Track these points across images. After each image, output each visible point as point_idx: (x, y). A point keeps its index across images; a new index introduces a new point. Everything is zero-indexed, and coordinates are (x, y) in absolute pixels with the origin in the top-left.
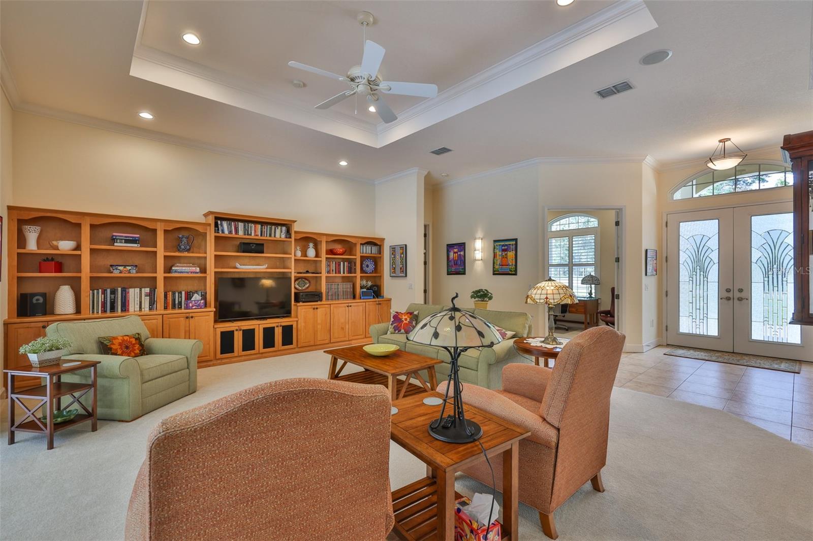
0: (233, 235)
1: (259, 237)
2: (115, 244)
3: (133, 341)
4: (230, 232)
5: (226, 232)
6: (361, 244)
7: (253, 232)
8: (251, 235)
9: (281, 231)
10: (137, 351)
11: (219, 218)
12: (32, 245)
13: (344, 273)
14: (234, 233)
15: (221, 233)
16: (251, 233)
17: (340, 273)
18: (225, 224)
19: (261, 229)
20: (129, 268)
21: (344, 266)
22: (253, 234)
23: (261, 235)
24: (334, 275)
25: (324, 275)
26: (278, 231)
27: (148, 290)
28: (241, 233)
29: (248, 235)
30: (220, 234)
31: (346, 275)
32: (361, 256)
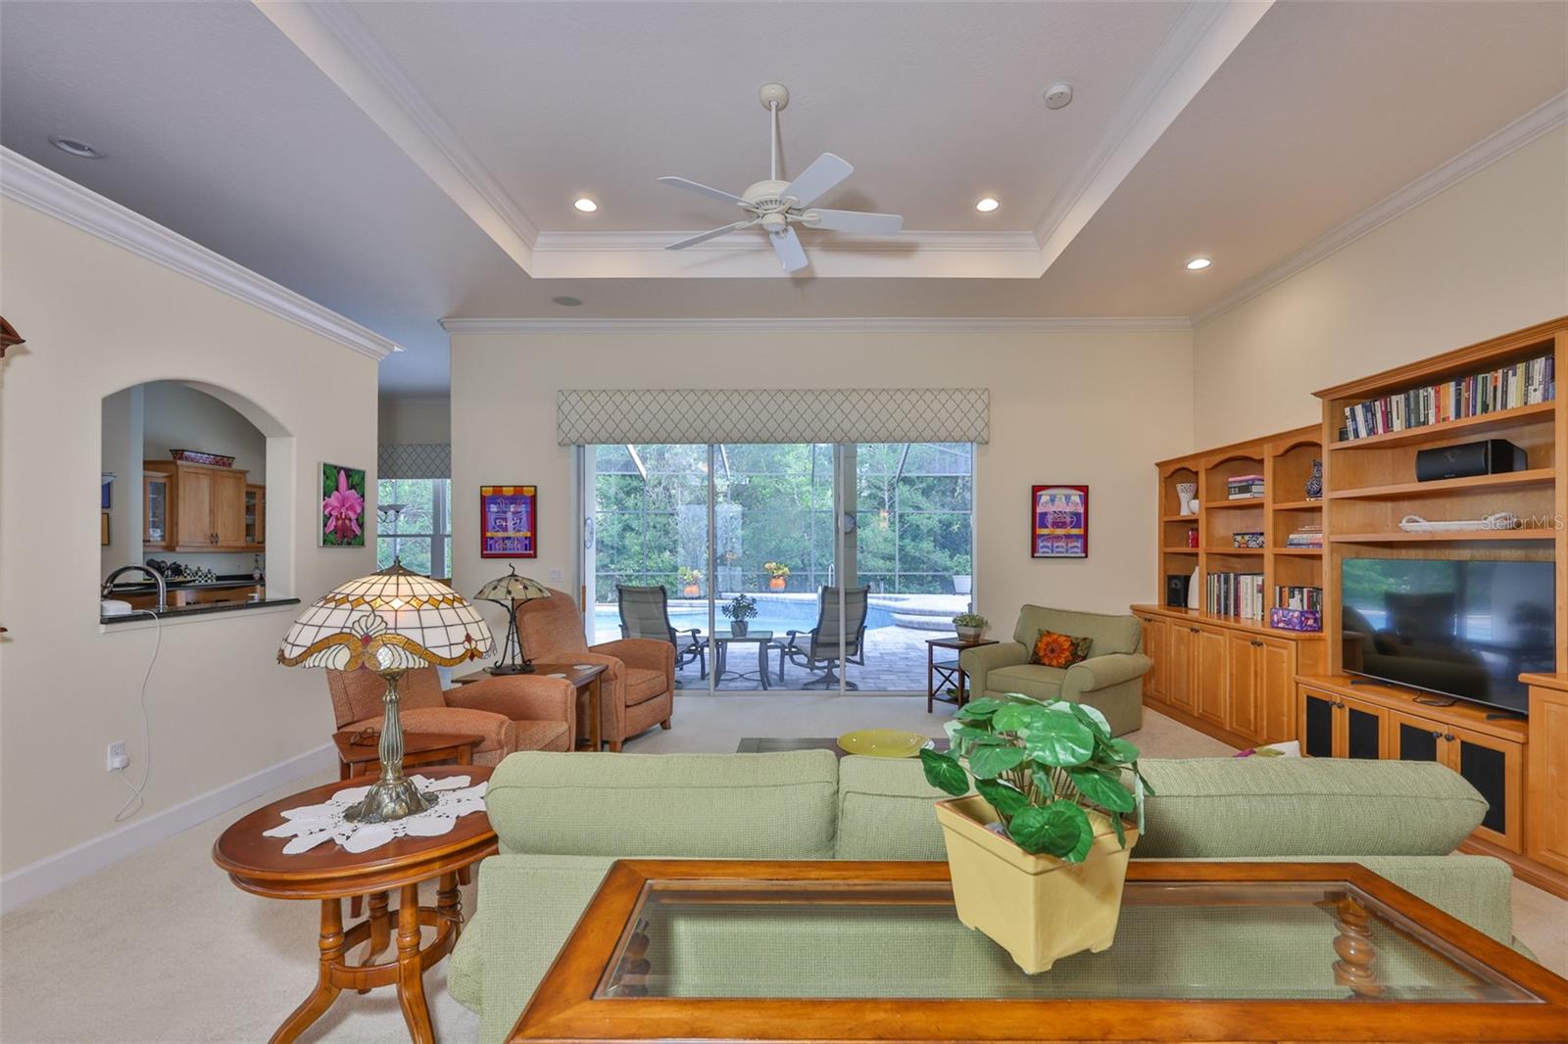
0: (1381, 435)
1: (1453, 423)
2: (1231, 497)
3: (1067, 645)
4: (1372, 431)
5: (1363, 433)
7: (1432, 412)
8: (1426, 423)
9: (1528, 380)
10: (1062, 661)
11: (1339, 399)
12: (1184, 510)
14: (1380, 430)
15: (1352, 438)
16: (1426, 416)
18: (1360, 413)
19: (1458, 393)
20: (1247, 537)
22: (1432, 420)
23: (1458, 415)
26: (1515, 383)
28: (1398, 425)
29: (1419, 424)
30: (1352, 442)
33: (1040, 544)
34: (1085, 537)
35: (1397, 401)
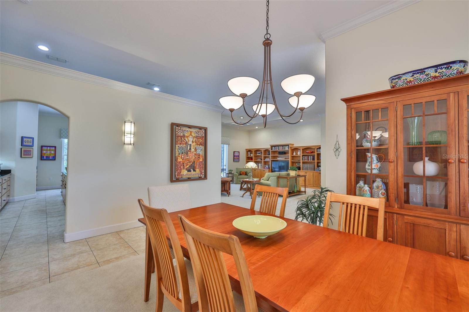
1: (281, 150)
2: (257, 154)
3: (244, 172)
4: (275, 150)
6: (317, 149)
10: (245, 174)
11: (272, 146)
12: (249, 156)
13: (311, 160)
17: (309, 160)
18: (274, 147)
19: (282, 147)
21: (310, 158)
24: (307, 161)
25: (301, 161)
26: (286, 147)
27: (261, 164)
28: (277, 149)
29: (279, 150)
30: (273, 150)
31: (312, 161)
32: (317, 154)
33: (235, 159)
34: (239, 159)
35: (277, 147)
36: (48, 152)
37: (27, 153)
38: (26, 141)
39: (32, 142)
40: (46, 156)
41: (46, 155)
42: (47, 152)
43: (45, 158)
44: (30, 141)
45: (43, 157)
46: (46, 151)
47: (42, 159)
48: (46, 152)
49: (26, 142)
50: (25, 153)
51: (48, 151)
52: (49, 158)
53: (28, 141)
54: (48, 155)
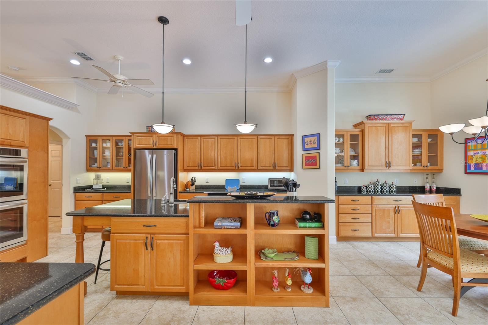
36: (479, 151)
37: (311, 162)
38: (307, 142)
39: (316, 142)
40: (475, 164)
41: (474, 162)
42: (476, 152)
43: (473, 169)
44: (314, 140)
45: (470, 165)
46: (474, 150)
47: (468, 171)
48: (475, 154)
49: (307, 144)
50: (308, 162)
51: (479, 149)
52: (481, 168)
53: (310, 141)
54: (480, 161)
